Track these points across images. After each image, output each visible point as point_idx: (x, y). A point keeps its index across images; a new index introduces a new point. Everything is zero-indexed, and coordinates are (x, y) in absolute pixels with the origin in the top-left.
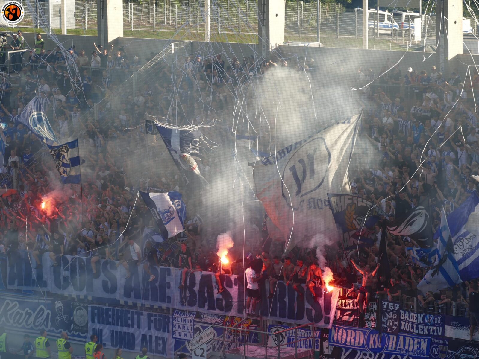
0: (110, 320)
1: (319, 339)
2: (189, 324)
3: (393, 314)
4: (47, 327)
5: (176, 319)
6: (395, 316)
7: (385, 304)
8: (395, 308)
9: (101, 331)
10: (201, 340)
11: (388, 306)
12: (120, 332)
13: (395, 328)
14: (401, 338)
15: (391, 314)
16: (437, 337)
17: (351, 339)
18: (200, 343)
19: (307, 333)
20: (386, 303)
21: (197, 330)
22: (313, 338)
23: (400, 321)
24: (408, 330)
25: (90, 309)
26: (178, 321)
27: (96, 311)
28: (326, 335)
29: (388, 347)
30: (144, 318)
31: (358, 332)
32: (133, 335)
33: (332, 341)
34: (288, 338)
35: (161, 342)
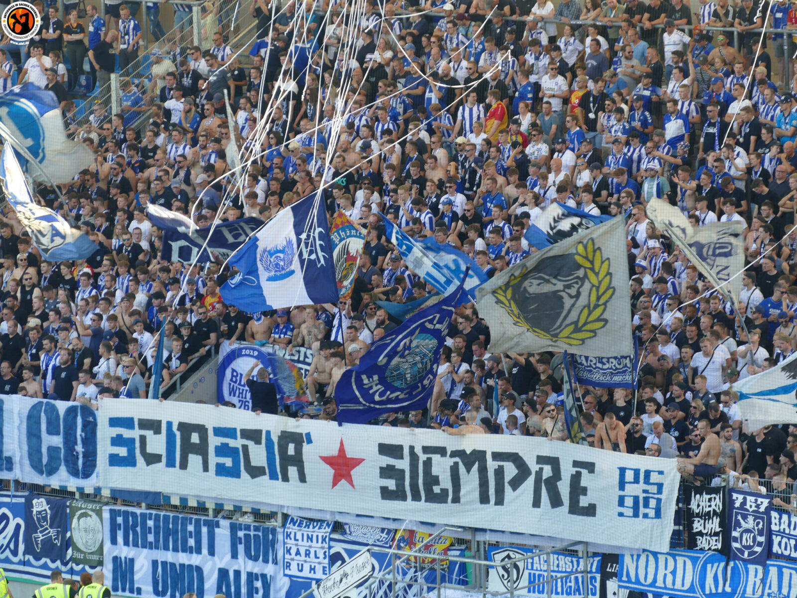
0: (151, 538)
1: (598, 577)
2: (320, 545)
3: (754, 520)
4: (15, 553)
5: (292, 536)
6: (758, 524)
7: (738, 498)
8: (758, 506)
9: (132, 561)
10: (344, 580)
11: (744, 503)
12: (173, 565)
13: (758, 549)
14: (773, 571)
15: (751, 519)
17: (665, 575)
18: (343, 586)
19: (572, 562)
20: (741, 497)
21: (335, 558)
22: (585, 572)
23: (770, 534)
24: (787, 553)
25: (106, 515)
26: (296, 540)
27: (120, 520)
28: (612, 566)
29: (745, 591)
30: (223, 532)
31: (680, 560)
32: (199, 570)
33: (624, 578)
34: (530, 574)
35: (259, 584)
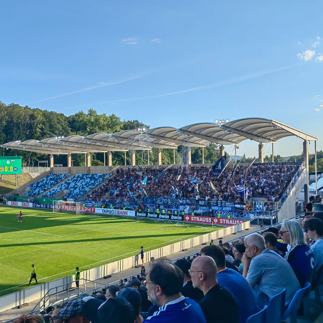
7: (222, 201)
13: (224, 206)
14: (226, 208)
16: (233, 207)
23: (225, 204)
30: (174, 207)
33: (212, 209)
34: (203, 209)
